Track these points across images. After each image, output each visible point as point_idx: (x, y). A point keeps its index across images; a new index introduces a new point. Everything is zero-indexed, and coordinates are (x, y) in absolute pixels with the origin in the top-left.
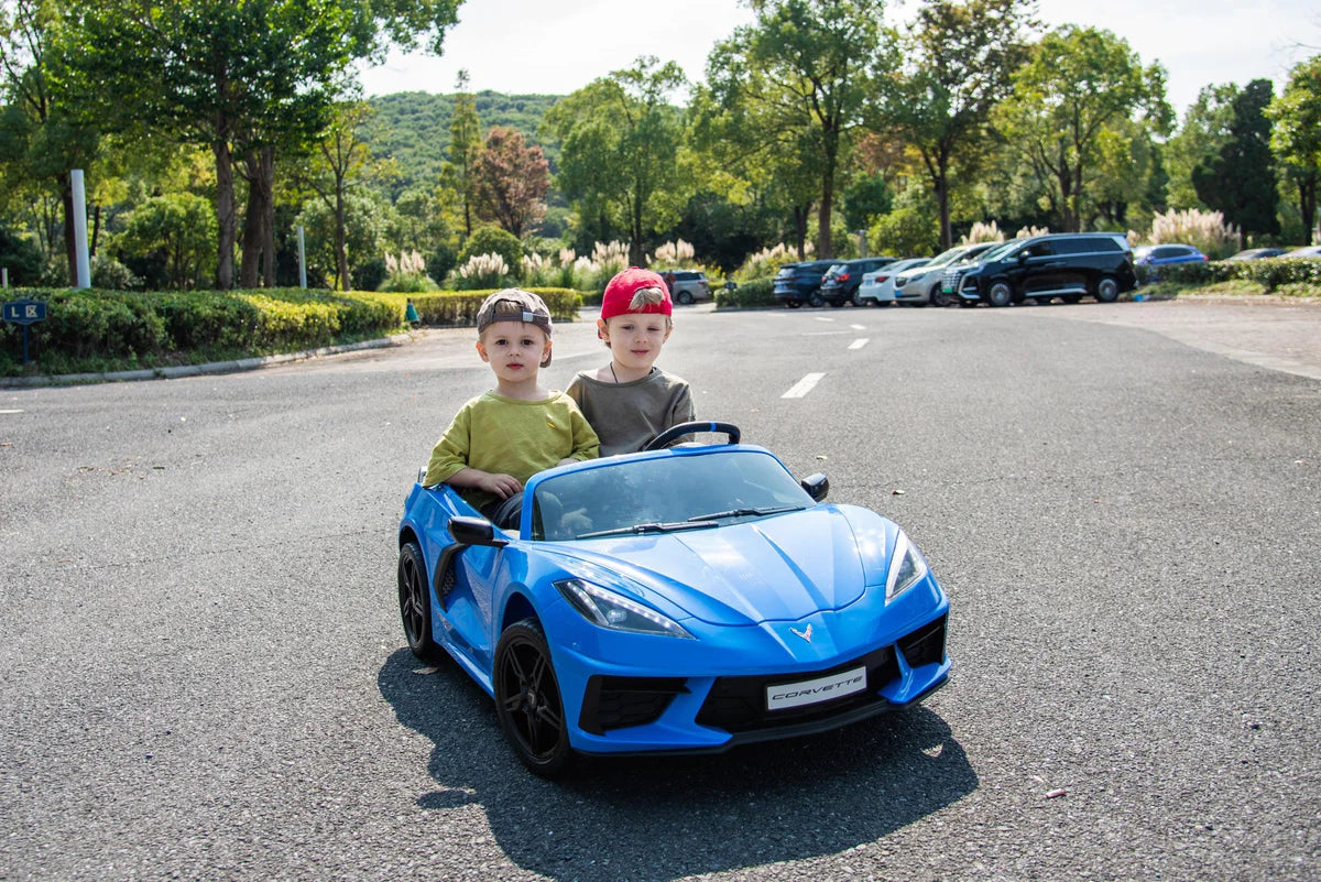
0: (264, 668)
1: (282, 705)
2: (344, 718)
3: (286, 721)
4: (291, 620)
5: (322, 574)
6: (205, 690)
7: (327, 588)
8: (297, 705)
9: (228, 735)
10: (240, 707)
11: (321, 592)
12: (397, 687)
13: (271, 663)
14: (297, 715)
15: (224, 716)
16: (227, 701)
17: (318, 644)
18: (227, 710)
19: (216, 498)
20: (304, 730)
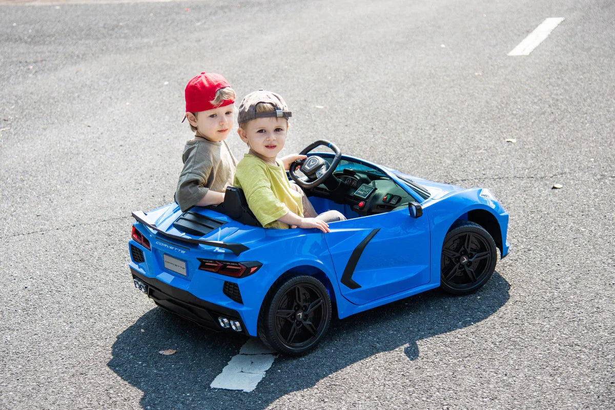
0: (61, 347)
1: (73, 380)
2: (111, 391)
3: (74, 393)
4: (80, 304)
5: (104, 259)
6: (20, 367)
7: (107, 273)
8: (82, 379)
9: (35, 404)
10: (43, 381)
11: (103, 276)
12: (148, 366)
13: (65, 343)
14: (81, 388)
15: (33, 389)
16: (35, 376)
17: (98, 326)
18: (35, 384)
19: (25, 172)
20: (85, 400)
